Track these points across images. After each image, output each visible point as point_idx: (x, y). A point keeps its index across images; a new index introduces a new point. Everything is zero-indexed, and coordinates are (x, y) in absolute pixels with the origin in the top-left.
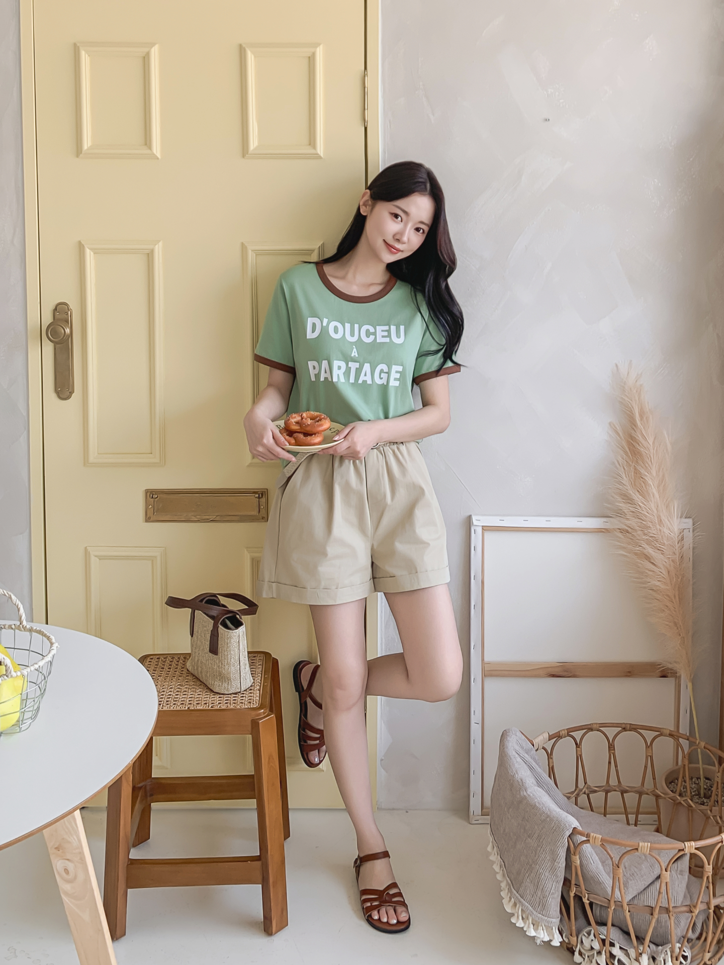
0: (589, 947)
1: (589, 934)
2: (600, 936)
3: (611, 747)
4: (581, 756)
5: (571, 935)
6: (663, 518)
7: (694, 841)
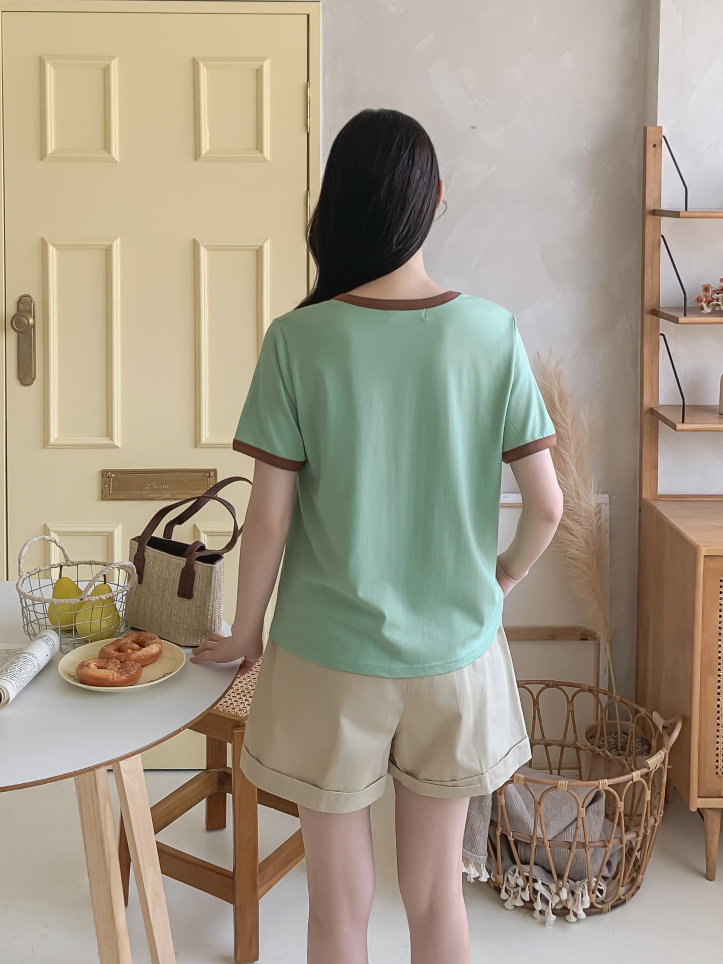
0: (515, 884)
1: (514, 872)
2: (524, 873)
3: (536, 703)
5: (498, 874)
6: (581, 493)
7: (607, 779)
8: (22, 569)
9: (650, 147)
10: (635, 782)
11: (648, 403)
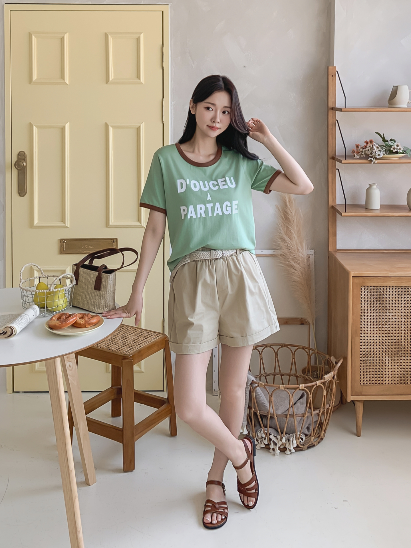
0: (261, 437)
1: (261, 431)
2: (266, 432)
3: (276, 355)
4: (262, 359)
5: (253, 432)
6: (299, 248)
7: (304, 384)
8: (21, 278)
9: (330, 77)
10: (318, 386)
11: (331, 203)
